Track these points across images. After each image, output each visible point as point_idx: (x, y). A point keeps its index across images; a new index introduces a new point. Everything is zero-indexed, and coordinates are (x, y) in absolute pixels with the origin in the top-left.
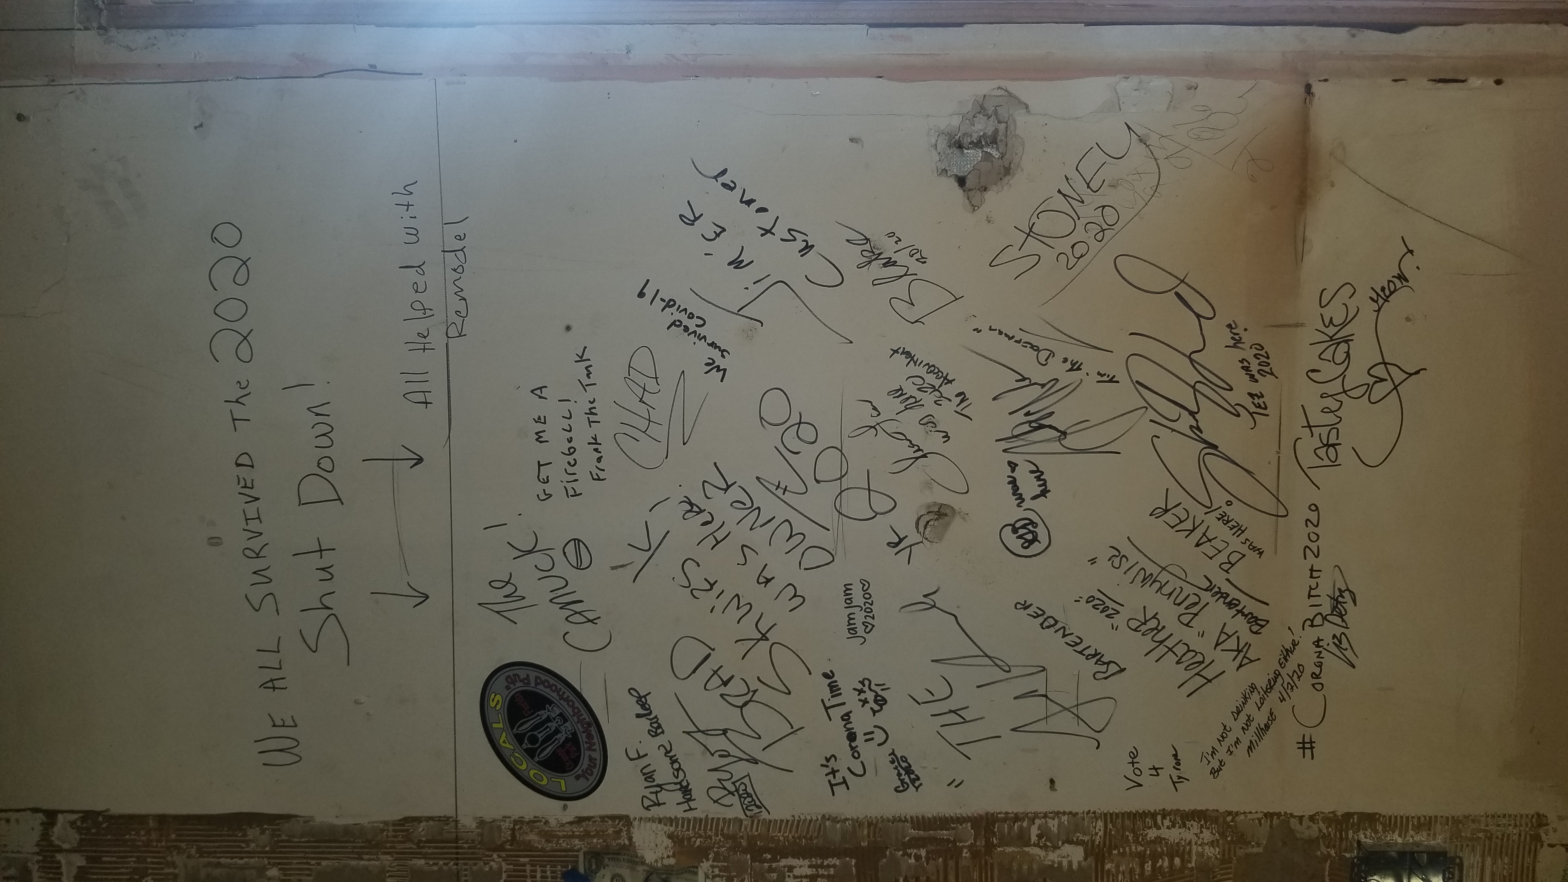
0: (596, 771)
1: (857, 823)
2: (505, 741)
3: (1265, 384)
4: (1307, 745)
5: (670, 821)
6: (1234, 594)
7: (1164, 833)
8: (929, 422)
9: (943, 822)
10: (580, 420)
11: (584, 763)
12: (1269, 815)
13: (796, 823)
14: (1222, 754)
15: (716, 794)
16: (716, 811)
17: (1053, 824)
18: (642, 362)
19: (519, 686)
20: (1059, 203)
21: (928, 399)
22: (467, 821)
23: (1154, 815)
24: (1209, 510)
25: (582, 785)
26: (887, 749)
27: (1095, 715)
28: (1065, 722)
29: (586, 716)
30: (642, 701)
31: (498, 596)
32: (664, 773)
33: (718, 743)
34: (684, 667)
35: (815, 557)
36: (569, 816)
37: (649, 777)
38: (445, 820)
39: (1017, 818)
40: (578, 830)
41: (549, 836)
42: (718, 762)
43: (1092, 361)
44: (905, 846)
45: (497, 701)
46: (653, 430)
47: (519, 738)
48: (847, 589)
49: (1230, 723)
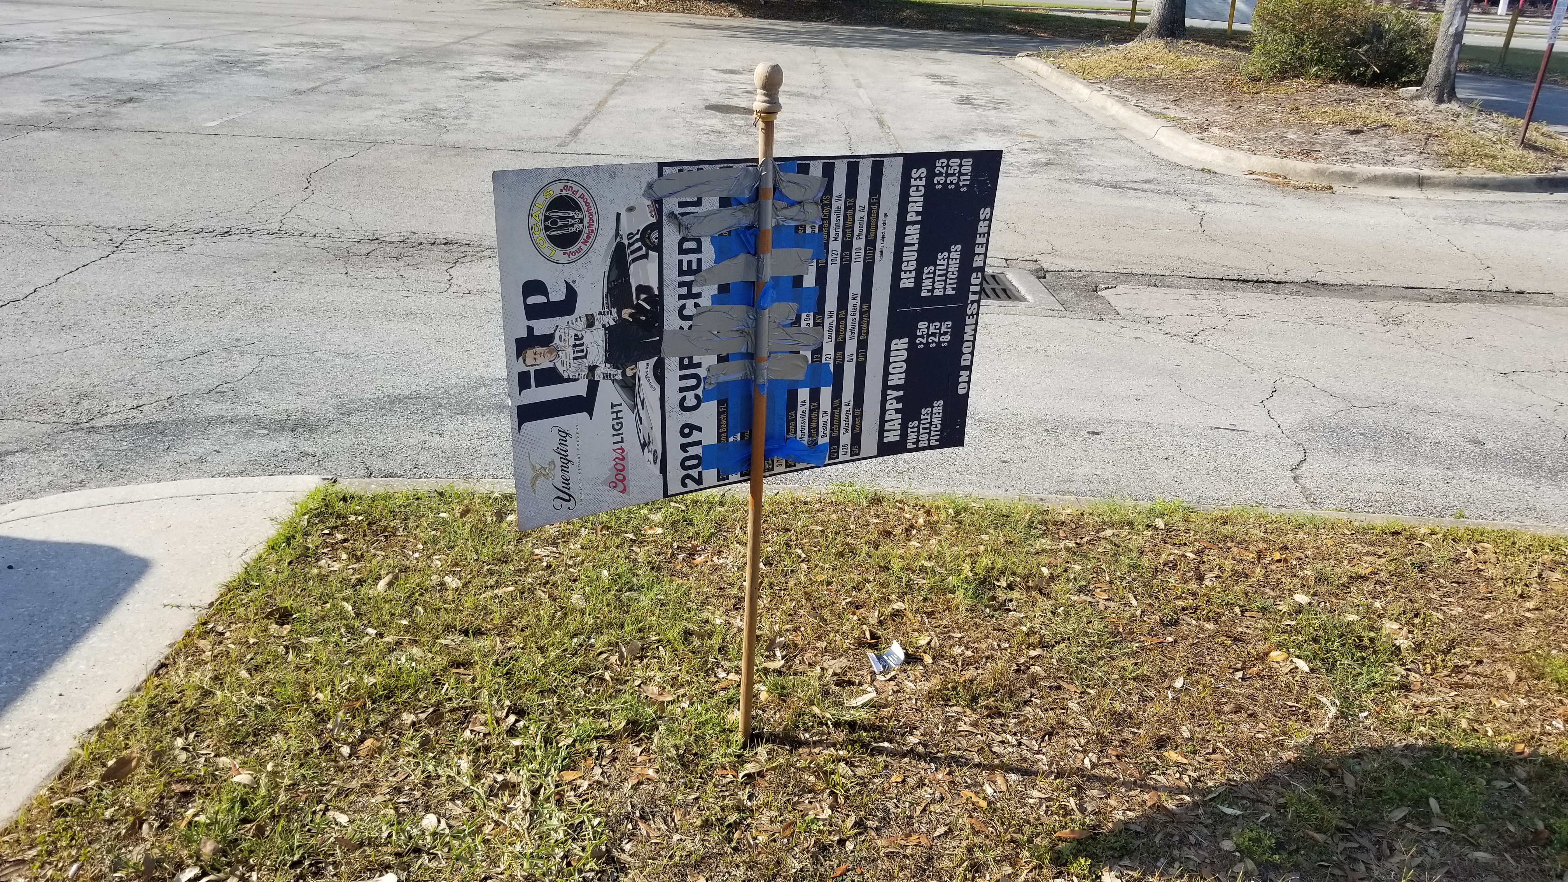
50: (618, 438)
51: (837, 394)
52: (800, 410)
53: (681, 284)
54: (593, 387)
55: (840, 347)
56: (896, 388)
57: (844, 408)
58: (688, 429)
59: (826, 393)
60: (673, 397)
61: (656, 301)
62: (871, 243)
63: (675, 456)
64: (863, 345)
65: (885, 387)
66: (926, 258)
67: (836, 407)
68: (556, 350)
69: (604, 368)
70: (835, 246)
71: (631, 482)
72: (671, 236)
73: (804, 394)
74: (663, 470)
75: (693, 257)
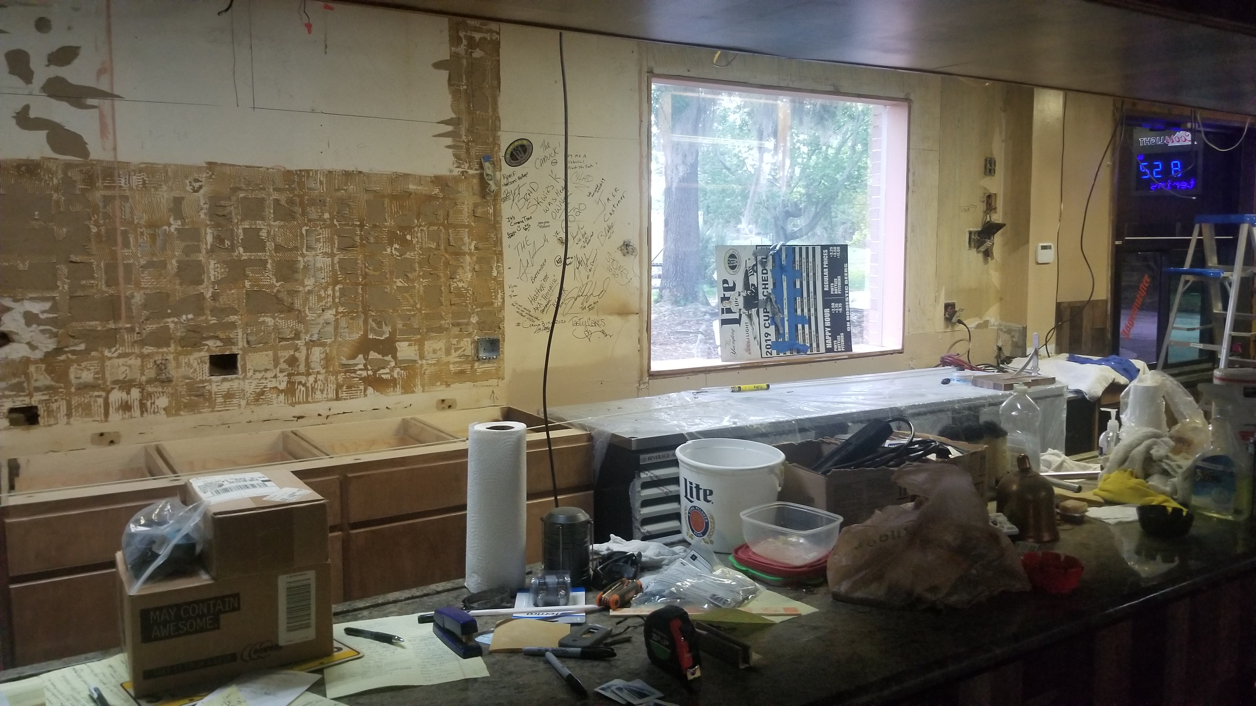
0: (509, 164)
1: (501, 224)
2: (516, 143)
3: (587, 309)
4: (518, 324)
5: (500, 181)
6: (548, 306)
7: (500, 294)
8: (580, 240)
9: (501, 243)
10: (579, 164)
11: (512, 161)
12: (504, 317)
13: (501, 210)
14: (516, 306)
15: (506, 191)
16: (503, 191)
17: (501, 269)
18: (590, 179)
19: (528, 148)
20: (619, 266)
21: (584, 240)
22: (499, 133)
23: (503, 291)
24: (564, 300)
25: (508, 161)
26: (517, 231)
27: (524, 277)
28: (522, 271)
29: (522, 162)
30: (525, 175)
31: (546, 144)
32: (510, 180)
33: (517, 192)
34: (533, 185)
35: (554, 215)
36: (501, 157)
37: (510, 176)
38: (500, 128)
39: (502, 260)
40: (498, 159)
41: (497, 152)
42: (513, 192)
43: (591, 274)
44: (496, 235)
45: (525, 142)
46: (578, 180)
47: (517, 147)
48: (548, 222)
49: (523, 307)
50: (747, 335)
51: (810, 328)
52: (799, 332)
53: (763, 284)
54: (740, 315)
55: (809, 310)
56: (828, 327)
57: (813, 333)
58: (767, 335)
59: (807, 326)
60: (762, 323)
61: (756, 289)
62: (814, 274)
63: (764, 344)
64: (816, 310)
65: (825, 327)
66: (831, 281)
67: (810, 333)
68: (731, 302)
69: (743, 310)
70: (804, 274)
71: (752, 350)
72: (760, 268)
73: (800, 326)
74: (761, 348)
75: (766, 275)
